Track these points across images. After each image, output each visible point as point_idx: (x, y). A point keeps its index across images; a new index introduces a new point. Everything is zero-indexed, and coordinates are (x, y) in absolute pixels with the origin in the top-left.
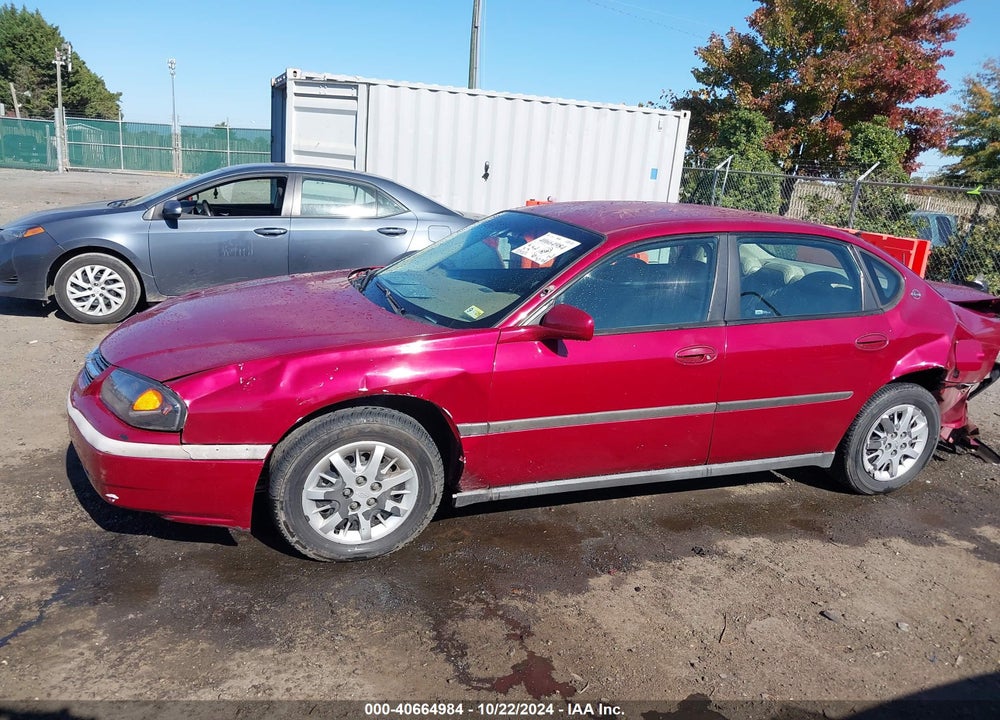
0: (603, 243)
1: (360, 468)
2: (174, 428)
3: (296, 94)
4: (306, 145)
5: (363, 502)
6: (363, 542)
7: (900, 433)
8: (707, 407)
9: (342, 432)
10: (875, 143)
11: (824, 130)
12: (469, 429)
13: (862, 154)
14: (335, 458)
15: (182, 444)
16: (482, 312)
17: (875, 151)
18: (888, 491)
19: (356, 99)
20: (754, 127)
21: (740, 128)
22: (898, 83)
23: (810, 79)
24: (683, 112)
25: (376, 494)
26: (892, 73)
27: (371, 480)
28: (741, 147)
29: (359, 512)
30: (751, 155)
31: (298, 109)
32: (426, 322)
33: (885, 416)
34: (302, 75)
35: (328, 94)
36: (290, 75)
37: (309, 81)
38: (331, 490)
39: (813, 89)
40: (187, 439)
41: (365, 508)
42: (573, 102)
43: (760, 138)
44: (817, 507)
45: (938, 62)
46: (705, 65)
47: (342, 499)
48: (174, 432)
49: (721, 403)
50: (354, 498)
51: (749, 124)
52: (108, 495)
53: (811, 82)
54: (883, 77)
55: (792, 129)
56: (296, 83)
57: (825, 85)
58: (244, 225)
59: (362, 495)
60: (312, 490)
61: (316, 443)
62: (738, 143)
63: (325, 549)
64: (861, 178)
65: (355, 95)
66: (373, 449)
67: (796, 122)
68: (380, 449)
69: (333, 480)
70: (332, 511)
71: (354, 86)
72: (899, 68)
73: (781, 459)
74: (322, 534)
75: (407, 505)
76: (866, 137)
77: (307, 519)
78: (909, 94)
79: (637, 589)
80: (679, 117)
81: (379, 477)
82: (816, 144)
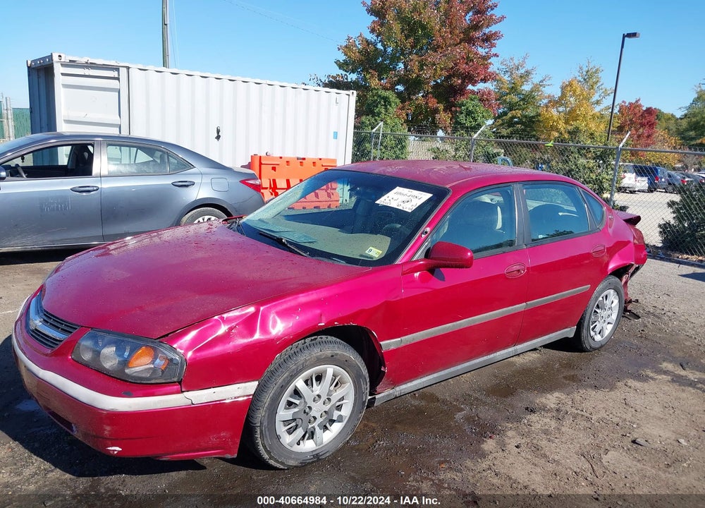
0: (451, 194)
1: (317, 389)
2: (175, 379)
3: (62, 74)
4: (74, 116)
5: (318, 416)
6: (317, 448)
7: (607, 308)
8: (520, 307)
9: (306, 361)
10: (473, 113)
11: (427, 103)
12: (388, 344)
13: (466, 120)
14: (299, 383)
15: (183, 392)
16: (381, 252)
17: (473, 118)
18: (602, 347)
19: (118, 79)
20: (389, 102)
21: (380, 102)
22: (468, 73)
23: (416, 69)
24: (352, 91)
25: (327, 408)
26: (463, 67)
27: (324, 398)
28: (382, 116)
29: (316, 424)
30: (389, 121)
31: (66, 86)
32: (336, 263)
33: (601, 299)
34: (66, 59)
35: (91, 74)
36: (55, 58)
37: (72, 64)
38: (296, 410)
39: (418, 76)
40: (185, 387)
41: (319, 420)
42: (277, 83)
43: (393, 109)
44: (569, 365)
45: (489, 61)
46: (344, 58)
47: (303, 416)
48: (175, 382)
49: (528, 303)
50: (313, 413)
51: (386, 99)
52: (110, 448)
53: (417, 71)
54: (459, 69)
55: (407, 103)
56: (62, 65)
57: (427, 74)
58: (62, 184)
59: (318, 409)
60: (283, 413)
61: (287, 373)
62: (379, 113)
63: (291, 458)
64: (475, 136)
65: (117, 76)
66: (325, 371)
67: (409, 97)
68: (330, 370)
69: (297, 402)
70: (296, 427)
71: (117, 69)
72: (467, 63)
73: (551, 335)
74: (289, 448)
75: (346, 411)
76: (467, 109)
77: (278, 437)
78: (475, 80)
79: (517, 447)
80: (349, 95)
81: (329, 394)
82: (420, 113)
